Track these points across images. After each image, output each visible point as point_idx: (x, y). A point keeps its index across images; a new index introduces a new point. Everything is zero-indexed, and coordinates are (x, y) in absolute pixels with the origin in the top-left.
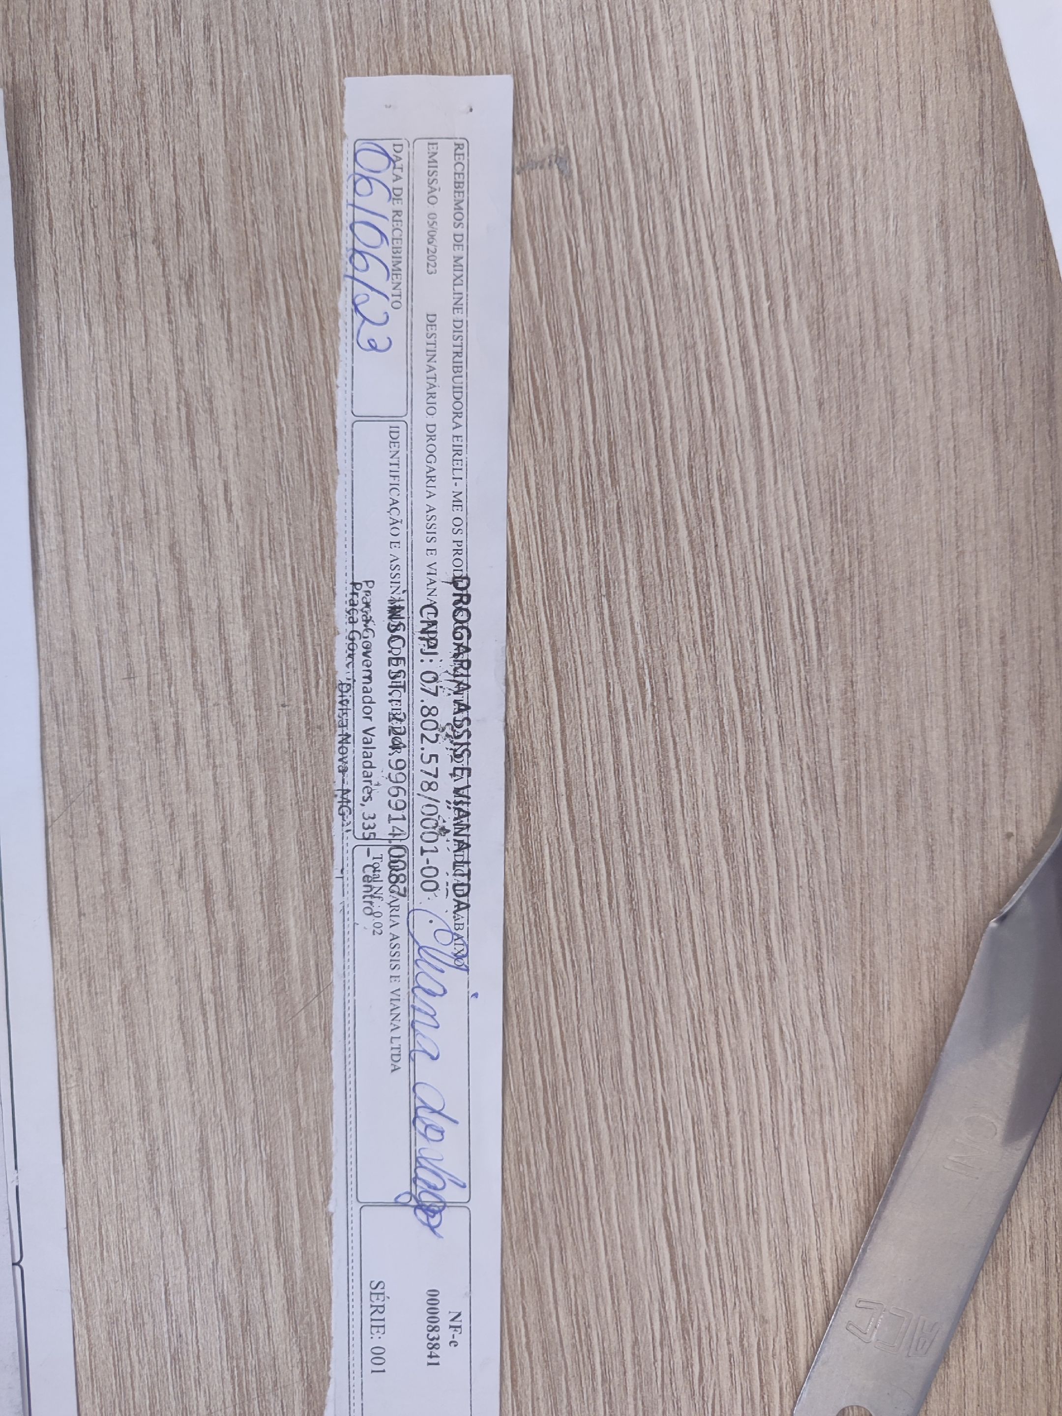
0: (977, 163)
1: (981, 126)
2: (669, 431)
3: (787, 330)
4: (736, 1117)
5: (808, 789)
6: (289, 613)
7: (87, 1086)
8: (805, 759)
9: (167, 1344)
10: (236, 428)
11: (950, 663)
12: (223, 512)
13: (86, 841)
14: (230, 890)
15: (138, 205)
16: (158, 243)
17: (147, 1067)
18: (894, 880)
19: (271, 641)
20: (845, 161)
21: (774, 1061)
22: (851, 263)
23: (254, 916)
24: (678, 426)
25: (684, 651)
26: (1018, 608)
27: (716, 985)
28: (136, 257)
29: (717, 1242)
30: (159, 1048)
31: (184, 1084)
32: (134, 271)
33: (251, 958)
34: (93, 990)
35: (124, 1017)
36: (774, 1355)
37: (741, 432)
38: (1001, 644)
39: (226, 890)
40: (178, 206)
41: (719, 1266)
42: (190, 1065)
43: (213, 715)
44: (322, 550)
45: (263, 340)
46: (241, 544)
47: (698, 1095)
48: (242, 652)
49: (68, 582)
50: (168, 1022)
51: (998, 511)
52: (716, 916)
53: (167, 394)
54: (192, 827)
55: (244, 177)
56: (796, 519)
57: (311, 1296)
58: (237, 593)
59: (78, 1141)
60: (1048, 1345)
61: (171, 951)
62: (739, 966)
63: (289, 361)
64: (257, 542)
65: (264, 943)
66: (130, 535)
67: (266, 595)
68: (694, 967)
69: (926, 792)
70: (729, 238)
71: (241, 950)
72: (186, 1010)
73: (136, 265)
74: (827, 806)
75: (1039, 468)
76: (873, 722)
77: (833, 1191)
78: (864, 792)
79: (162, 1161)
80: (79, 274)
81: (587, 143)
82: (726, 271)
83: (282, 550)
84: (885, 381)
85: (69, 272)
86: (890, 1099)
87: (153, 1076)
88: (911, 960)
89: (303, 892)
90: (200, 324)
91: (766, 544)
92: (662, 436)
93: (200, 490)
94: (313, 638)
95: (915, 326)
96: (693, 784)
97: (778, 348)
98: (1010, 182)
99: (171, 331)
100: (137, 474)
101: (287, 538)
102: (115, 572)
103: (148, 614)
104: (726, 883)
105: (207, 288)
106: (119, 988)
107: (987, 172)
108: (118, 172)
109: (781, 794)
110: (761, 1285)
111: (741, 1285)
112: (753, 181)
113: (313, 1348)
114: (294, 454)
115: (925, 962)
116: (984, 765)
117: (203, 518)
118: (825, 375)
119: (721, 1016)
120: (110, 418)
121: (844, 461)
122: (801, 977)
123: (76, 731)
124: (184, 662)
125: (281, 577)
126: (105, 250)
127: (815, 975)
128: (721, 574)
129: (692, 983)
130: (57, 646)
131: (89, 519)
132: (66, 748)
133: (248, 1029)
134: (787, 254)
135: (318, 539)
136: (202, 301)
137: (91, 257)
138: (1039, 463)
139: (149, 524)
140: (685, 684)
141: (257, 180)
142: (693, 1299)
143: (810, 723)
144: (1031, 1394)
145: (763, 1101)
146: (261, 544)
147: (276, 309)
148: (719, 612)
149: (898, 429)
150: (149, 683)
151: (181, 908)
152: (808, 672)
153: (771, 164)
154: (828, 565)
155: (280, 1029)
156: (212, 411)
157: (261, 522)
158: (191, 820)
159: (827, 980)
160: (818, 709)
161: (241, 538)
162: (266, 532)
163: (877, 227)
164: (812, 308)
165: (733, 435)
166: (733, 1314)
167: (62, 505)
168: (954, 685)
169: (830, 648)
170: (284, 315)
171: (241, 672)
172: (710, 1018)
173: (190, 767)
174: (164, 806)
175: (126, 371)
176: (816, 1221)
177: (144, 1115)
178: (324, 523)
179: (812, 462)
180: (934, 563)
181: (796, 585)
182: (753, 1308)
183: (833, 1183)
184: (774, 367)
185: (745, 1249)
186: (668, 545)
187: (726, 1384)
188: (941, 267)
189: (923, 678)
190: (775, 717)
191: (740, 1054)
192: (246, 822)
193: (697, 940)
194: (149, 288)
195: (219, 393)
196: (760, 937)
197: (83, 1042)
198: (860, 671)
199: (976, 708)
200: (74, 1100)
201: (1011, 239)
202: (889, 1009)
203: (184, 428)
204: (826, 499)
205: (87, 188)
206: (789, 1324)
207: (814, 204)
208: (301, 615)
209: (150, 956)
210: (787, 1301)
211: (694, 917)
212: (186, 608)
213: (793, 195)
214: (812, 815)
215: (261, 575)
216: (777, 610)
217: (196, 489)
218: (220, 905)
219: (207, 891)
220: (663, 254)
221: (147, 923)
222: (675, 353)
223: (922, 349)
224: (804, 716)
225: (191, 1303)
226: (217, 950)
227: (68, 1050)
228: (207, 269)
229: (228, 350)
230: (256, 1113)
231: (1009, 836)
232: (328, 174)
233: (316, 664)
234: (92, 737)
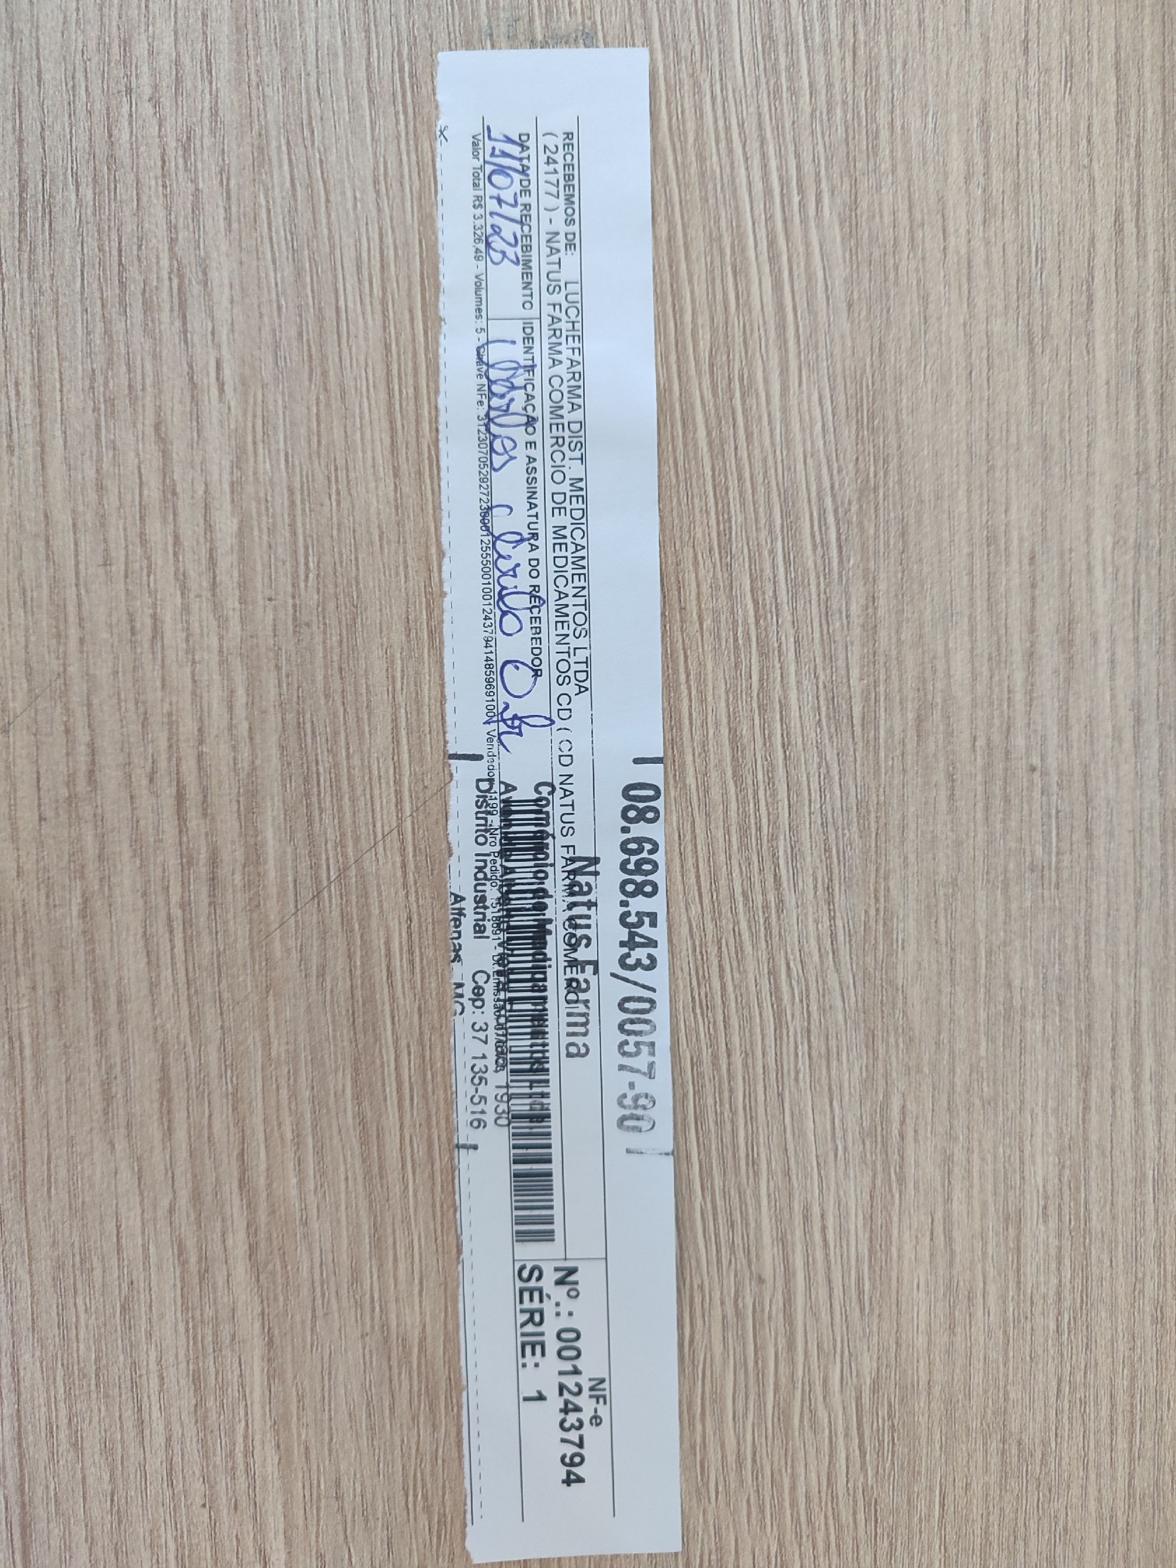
0: (1021, 62)
1: (1027, 23)
2: (690, 326)
3: (817, 226)
4: (738, 1059)
5: (823, 709)
6: (281, 501)
7: (40, 1007)
8: (822, 678)
9: (117, 1292)
10: (232, 302)
11: (977, 581)
12: (215, 392)
13: (51, 739)
14: (205, 796)
15: (134, 61)
16: (155, 101)
17: (107, 988)
18: (912, 809)
19: (260, 530)
20: (884, 52)
21: (779, 999)
22: (887, 159)
23: (229, 824)
24: (700, 321)
25: (700, 558)
26: (1048, 528)
27: (720, 913)
28: (131, 115)
29: (713, 1194)
30: (120, 968)
31: (147, 1007)
32: (127, 130)
33: (224, 872)
34: (51, 902)
35: (84, 932)
36: (770, 1318)
37: (766, 331)
38: (1030, 564)
39: (200, 797)
40: (177, 63)
41: (714, 1220)
42: (154, 986)
43: (195, 607)
44: (319, 435)
45: (264, 210)
46: (232, 426)
47: (698, 1034)
48: (229, 541)
49: (42, 459)
50: (131, 939)
51: (1031, 425)
52: (721, 840)
53: (158, 262)
54: (166, 727)
55: (250, 36)
56: (819, 425)
57: (275, 1242)
58: (226, 477)
59: (29, 1066)
60: (1059, 1313)
61: (138, 862)
62: (744, 893)
63: (292, 233)
64: (250, 425)
65: (239, 855)
66: (113, 413)
67: (257, 480)
68: (696, 894)
69: (949, 718)
70: (760, 126)
71: (214, 861)
72: (151, 926)
73: (130, 123)
74: (843, 728)
75: (1074, 384)
76: (894, 640)
77: (839, 1143)
78: (883, 714)
79: (118, 1090)
80: (68, 130)
81: (616, 20)
82: (756, 162)
83: (276, 434)
84: (918, 285)
85: (58, 128)
86: (901, 1045)
87: (113, 998)
88: (927, 896)
89: (284, 802)
90: (197, 189)
91: (788, 449)
92: (683, 332)
93: (191, 367)
94: (305, 529)
95: (951, 228)
96: (703, 701)
97: (807, 245)
98: (1054, 84)
99: (165, 196)
100: (122, 347)
101: (281, 421)
102: (95, 451)
103: (129, 497)
104: (733, 806)
105: (206, 152)
106: (79, 900)
107: (1031, 71)
108: (114, 23)
109: (795, 712)
110: (759, 1240)
111: (738, 1240)
112: (788, 69)
113: (276, 1299)
114: (293, 333)
115: (942, 899)
116: (1009, 692)
117: (193, 397)
118: (855, 276)
119: (724, 948)
120: (95, 285)
121: (872, 366)
122: (810, 909)
123: (45, 622)
124: (166, 550)
125: (274, 462)
126: (97, 106)
127: (826, 908)
128: (740, 478)
129: (695, 910)
130: (28, 527)
131: (69, 392)
132: (33, 638)
133: (218, 949)
134: (820, 147)
135: (315, 424)
136: (199, 165)
137: (82, 114)
138: (1074, 377)
139: (133, 400)
140: (698, 594)
141: (264, 40)
142: (686, 1256)
143: (828, 639)
144: (1040, 1366)
145: (767, 1042)
146: (254, 427)
147: (280, 177)
148: (737, 518)
149: (931, 334)
150: (126, 571)
151: (151, 815)
152: (828, 585)
153: (808, 52)
154: (852, 474)
155: (252, 950)
156: (206, 284)
157: (255, 403)
158: (165, 720)
159: (838, 914)
160: (838, 625)
161: (233, 421)
162: (259, 413)
163: (915, 123)
164: (845, 204)
165: (756, 334)
166: (728, 1272)
167: (40, 377)
168: (981, 605)
169: (852, 562)
170: (288, 184)
171: (227, 561)
172: (713, 950)
173: (167, 662)
174: (137, 704)
175: (114, 236)
176: (819, 1174)
177: (101, 1040)
178: (322, 407)
179: (839, 366)
180: (963, 478)
181: (818, 493)
182: (750, 1266)
183: (839, 1133)
184: (802, 264)
185: (742, 1201)
186: (685, 445)
187: (718, 1348)
188: (980, 168)
189: (948, 597)
190: (792, 632)
191: (743, 990)
192: (224, 723)
193: (701, 866)
194: (142, 149)
195: (214, 265)
196: (768, 865)
197: (38, 958)
198: (882, 586)
199: (1003, 631)
200: (26, 1022)
201: (1054, 144)
202: (903, 948)
203: (176, 300)
204: (852, 403)
205: (80, 40)
206: (787, 1282)
207: (850, 96)
208: (292, 503)
209: (115, 866)
210: (786, 1259)
211: (698, 841)
212: (170, 492)
213: (829, 85)
214: (827, 737)
215: (252, 460)
216: (798, 518)
217: (185, 366)
218: (193, 813)
219: (180, 797)
220: (691, 140)
221: (113, 831)
222: (699, 244)
223: (958, 252)
224: (822, 631)
225: (145, 1248)
226: (187, 862)
227: (21, 967)
228: (206, 132)
229: (225, 219)
230: (223, 1042)
231: (1033, 769)
232: (339, 37)
233: (306, 558)
234: (62, 627)
